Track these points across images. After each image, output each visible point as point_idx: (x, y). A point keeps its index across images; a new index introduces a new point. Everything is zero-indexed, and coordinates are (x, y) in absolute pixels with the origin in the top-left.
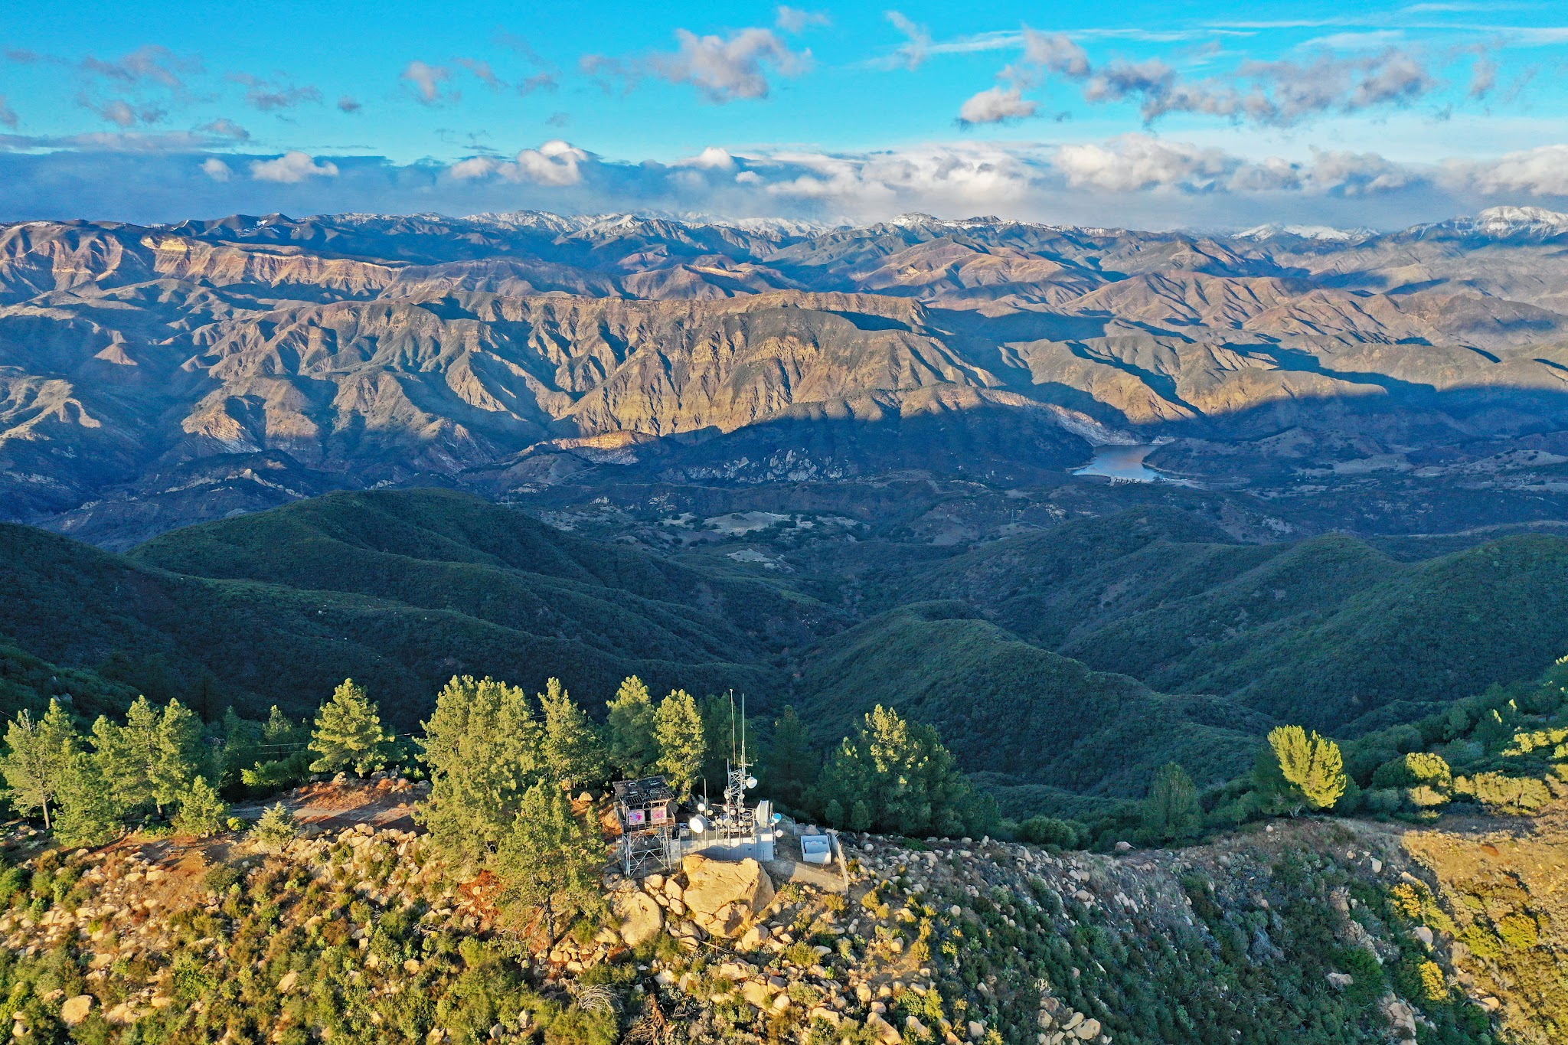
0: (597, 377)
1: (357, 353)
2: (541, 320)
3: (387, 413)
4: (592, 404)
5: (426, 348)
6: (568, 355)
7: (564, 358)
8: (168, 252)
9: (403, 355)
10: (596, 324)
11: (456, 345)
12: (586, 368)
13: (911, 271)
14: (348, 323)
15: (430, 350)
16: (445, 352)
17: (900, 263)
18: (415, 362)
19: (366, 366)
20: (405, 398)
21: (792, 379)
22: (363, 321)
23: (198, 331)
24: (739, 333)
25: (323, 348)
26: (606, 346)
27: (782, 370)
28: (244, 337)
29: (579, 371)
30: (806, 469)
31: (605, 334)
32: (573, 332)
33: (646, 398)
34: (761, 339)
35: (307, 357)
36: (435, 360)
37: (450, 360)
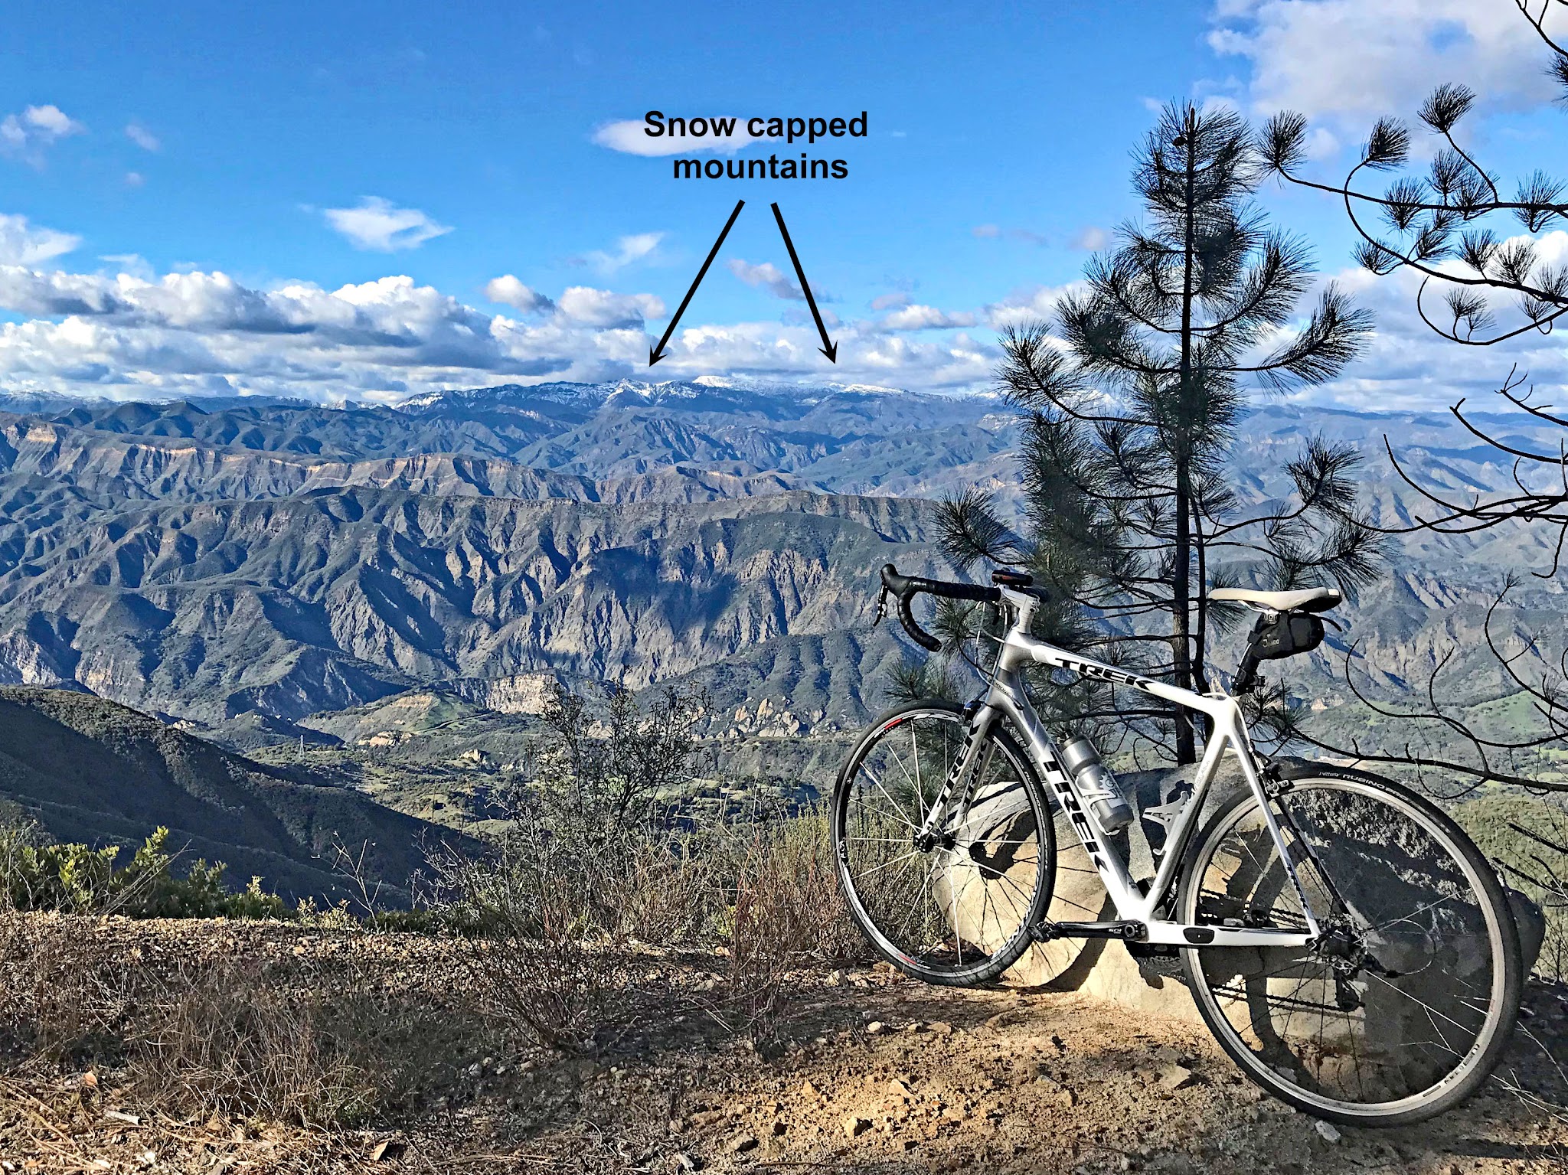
0: (530, 601)
1: (218, 564)
2: (466, 526)
3: (236, 642)
4: (517, 635)
5: (310, 558)
6: (496, 571)
7: (491, 576)
8: (33, 444)
9: (278, 565)
10: (537, 532)
11: (348, 555)
12: (516, 588)
13: (994, 482)
14: (214, 524)
15: (314, 560)
16: (332, 563)
17: (979, 473)
18: (290, 575)
19: (224, 580)
20: (265, 621)
21: (789, 606)
22: (234, 523)
23: (35, 534)
24: (720, 546)
25: (177, 556)
26: (546, 562)
27: (776, 595)
28: (87, 543)
29: (507, 593)
30: (785, 726)
31: (547, 546)
32: (507, 542)
33: (589, 629)
34: (748, 553)
35: (154, 567)
36: (317, 572)
37: (337, 573)
